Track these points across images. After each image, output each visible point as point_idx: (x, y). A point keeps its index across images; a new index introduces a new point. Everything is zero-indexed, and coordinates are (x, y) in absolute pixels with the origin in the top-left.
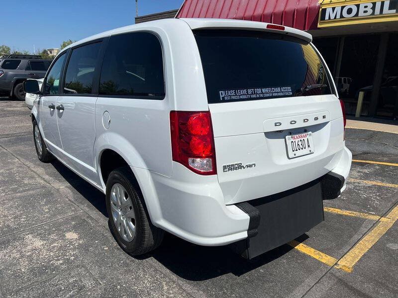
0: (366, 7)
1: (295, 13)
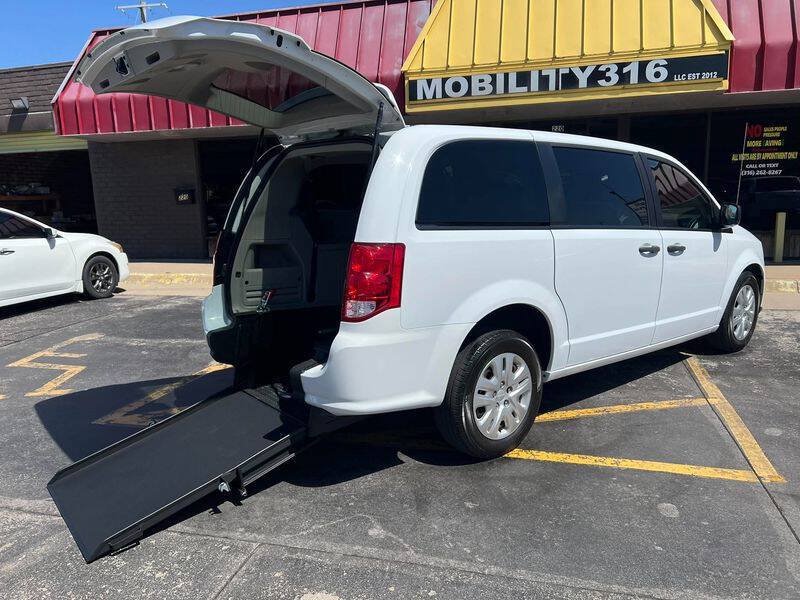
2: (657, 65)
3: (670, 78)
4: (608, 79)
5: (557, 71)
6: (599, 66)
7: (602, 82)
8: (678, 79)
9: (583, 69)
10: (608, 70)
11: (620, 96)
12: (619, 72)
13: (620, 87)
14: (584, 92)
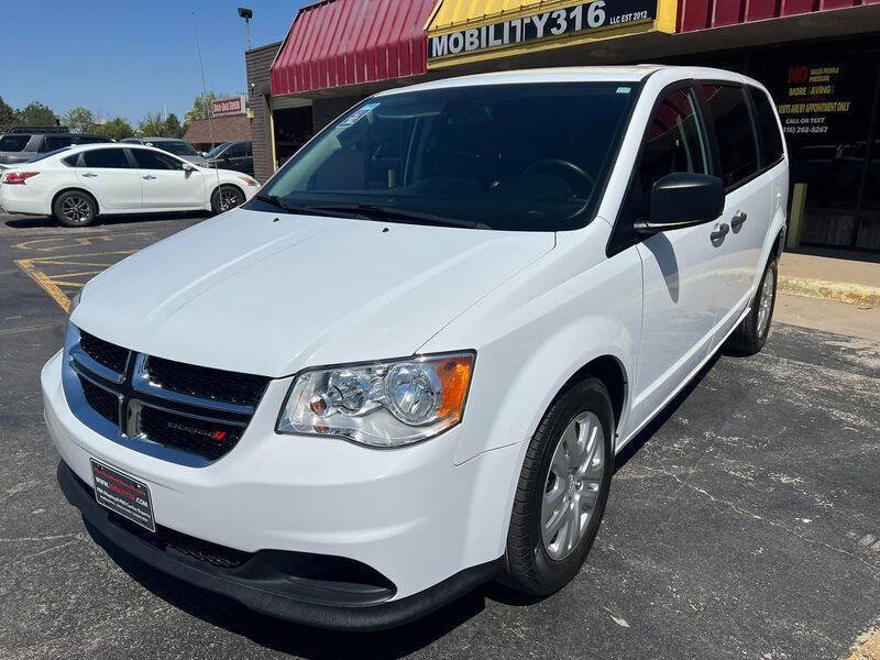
0: (472, 36)
2: (597, 8)
3: (607, 22)
4: (559, 27)
5: (522, 20)
6: (552, 13)
7: (554, 30)
8: (614, 22)
9: (540, 17)
10: (559, 16)
11: (568, 44)
12: (567, 19)
13: (567, 35)
14: (542, 42)
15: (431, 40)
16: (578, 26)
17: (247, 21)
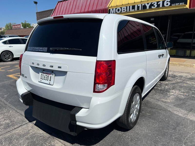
0: (124, 8)
1: (100, 11)
2: (167, 2)
5: (142, 5)
8: (173, 5)
14: (148, 10)
15: (110, 10)
16: (161, 6)
17: (36, 5)
